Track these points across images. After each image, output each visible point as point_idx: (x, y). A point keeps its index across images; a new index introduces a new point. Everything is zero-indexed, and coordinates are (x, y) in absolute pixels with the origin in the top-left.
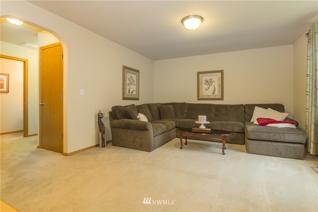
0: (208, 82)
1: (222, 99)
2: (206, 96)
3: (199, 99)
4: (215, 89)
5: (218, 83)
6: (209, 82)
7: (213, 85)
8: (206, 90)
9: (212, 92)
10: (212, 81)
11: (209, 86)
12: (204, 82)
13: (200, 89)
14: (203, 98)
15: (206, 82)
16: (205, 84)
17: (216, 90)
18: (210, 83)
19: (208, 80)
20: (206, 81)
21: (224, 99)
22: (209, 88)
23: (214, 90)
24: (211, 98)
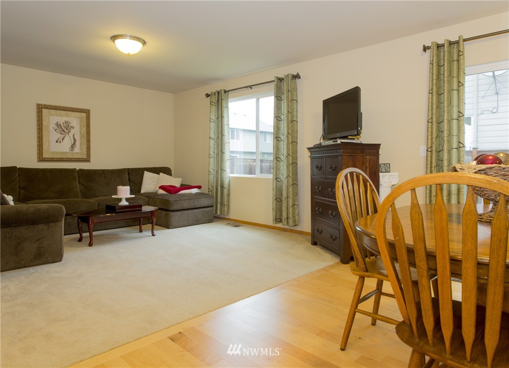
0: (61, 126)
1: (87, 160)
2: (57, 153)
3: (41, 159)
4: (75, 141)
5: (80, 132)
6: (63, 127)
7: (71, 134)
8: (57, 142)
9: (70, 146)
10: (70, 125)
11: (63, 136)
12: (52, 126)
13: (44, 139)
14: (52, 157)
15: (56, 128)
16: (56, 130)
17: (78, 143)
18: (65, 129)
19: (62, 124)
20: (57, 124)
21: (91, 160)
22: (63, 140)
23: (74, 144)
24: (69, 157)
